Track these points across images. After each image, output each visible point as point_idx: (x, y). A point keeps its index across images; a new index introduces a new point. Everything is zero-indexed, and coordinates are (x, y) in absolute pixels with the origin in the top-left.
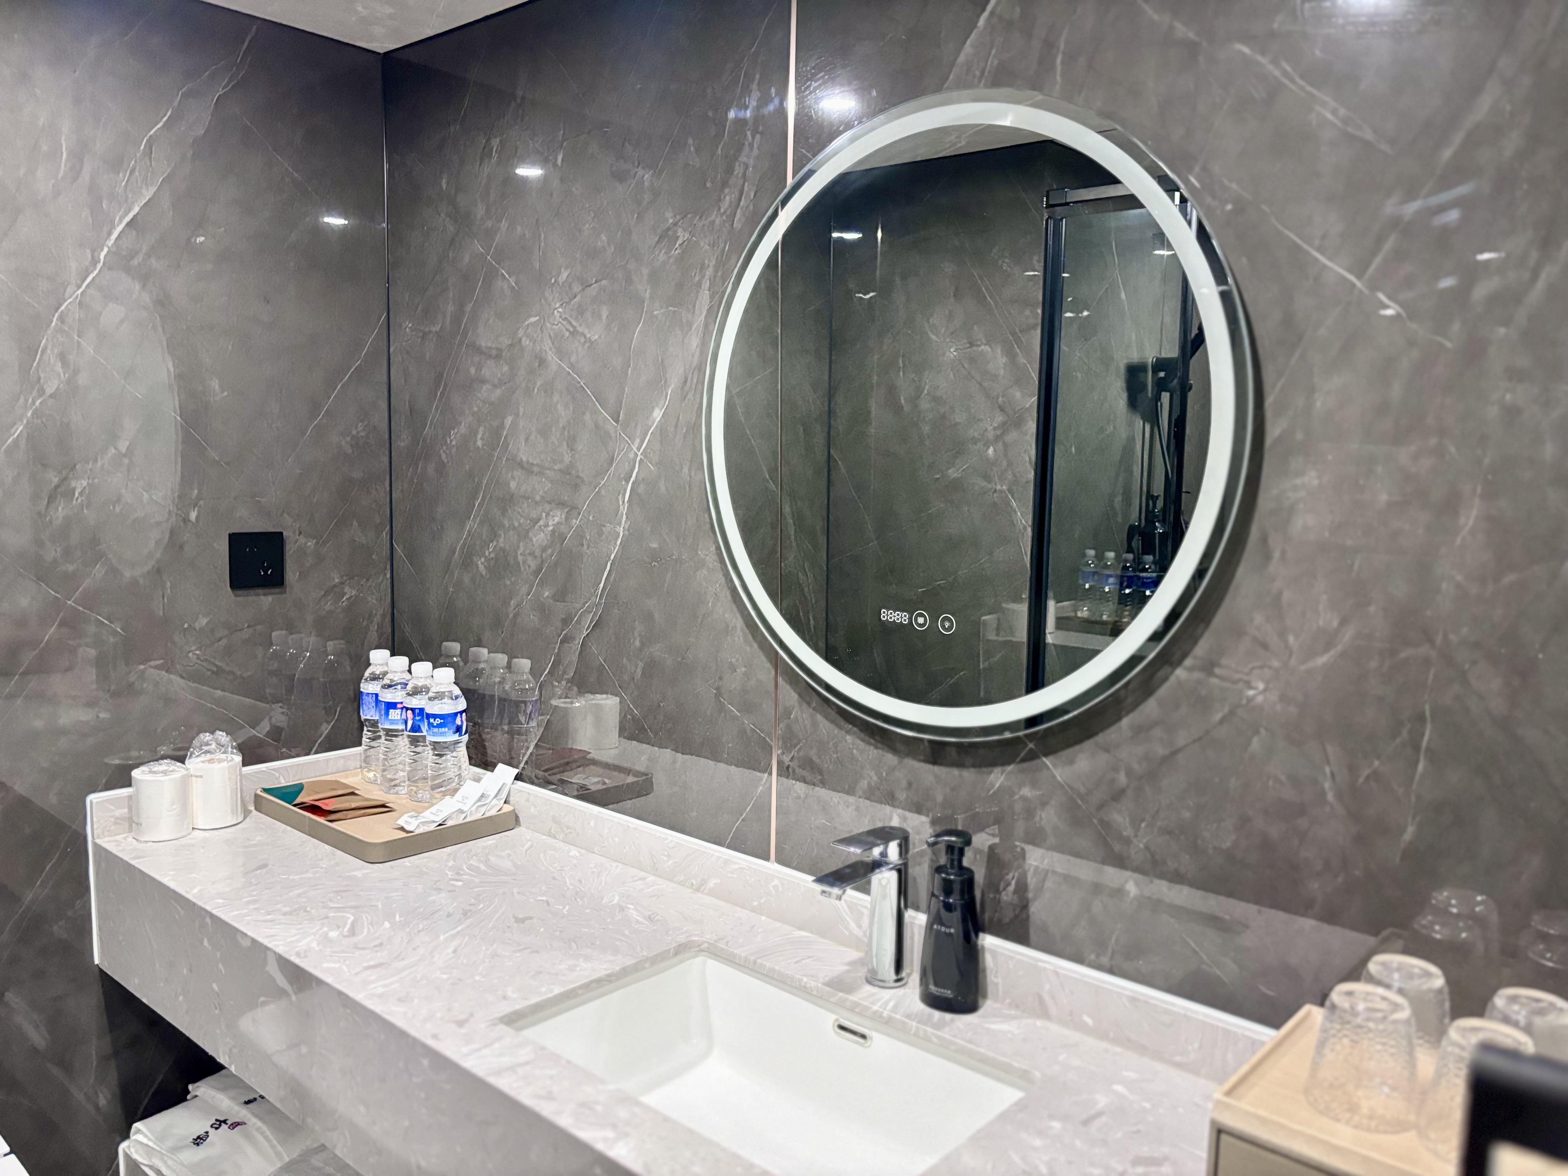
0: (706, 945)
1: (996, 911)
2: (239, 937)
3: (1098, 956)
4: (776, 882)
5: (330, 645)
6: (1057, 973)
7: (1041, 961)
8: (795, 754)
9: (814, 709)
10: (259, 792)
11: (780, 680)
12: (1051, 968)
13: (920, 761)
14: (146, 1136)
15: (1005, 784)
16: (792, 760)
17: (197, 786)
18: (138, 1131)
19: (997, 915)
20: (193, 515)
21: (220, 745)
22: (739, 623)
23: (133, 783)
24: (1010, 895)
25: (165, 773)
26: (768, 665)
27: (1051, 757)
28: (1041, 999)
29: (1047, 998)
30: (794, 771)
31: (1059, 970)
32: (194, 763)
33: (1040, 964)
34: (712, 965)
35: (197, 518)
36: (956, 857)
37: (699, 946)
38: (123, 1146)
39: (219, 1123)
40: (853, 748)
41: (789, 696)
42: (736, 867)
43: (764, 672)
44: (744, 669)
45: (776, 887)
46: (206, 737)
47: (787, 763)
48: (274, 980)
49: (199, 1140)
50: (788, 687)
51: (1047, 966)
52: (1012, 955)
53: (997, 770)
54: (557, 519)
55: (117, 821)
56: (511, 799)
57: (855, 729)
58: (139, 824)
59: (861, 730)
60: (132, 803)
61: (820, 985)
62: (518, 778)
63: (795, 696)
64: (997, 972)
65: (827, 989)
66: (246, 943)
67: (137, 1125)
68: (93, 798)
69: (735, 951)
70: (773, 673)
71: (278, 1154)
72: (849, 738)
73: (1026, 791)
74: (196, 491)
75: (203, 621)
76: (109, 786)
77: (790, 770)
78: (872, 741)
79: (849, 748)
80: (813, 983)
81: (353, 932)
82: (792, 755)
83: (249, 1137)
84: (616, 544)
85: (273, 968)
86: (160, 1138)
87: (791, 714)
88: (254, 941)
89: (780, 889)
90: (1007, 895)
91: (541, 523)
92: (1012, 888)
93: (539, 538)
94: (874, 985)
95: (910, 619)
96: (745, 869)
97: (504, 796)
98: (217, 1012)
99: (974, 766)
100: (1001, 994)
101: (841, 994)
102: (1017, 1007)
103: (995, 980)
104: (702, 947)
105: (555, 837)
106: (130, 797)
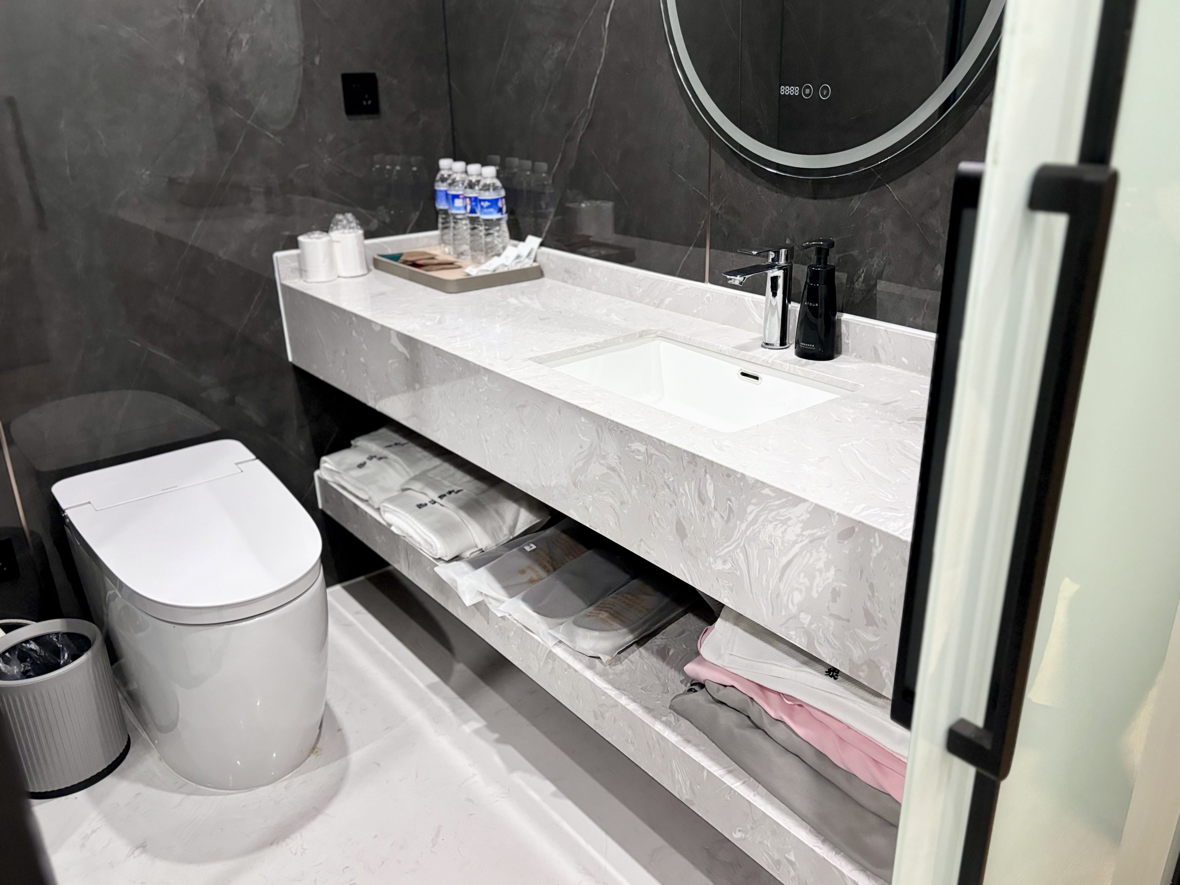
0: (660, 332)
1: (851, 296)
2: (373, 325)
3: (915, 318)
4: (708, 295)
5: (413, 159)
6: (886, 331)
7: (878, 325)
8: (723, 205)
9: (736, 170)
10: (376, 257)
11: (713, 151)
12: (883, 329)
13: (806, 198)
14: (329, 464)
15: (861, 207)
16: (720, 209)
17: (337, 247)
18: (325, 462)
19: (851, 298)
20: (317, 60)
21: (349, 222)
22: (685, 111)
23: (300, 245)
24: (860, 284)
25: (318, 238)
26: (705, 141)
27: (891, 184)
28: (875, 350)
29: (879, 348)
30: (721, 217)
31: (887, 330)
32: (335, 234)
33: (876, 327)
34: (664, 345)
35: (320, 62)
36: (823, 256)
37: (656, 333)
38: (317, 473)
39: (371, 458)
40: (761, 195)
41: (719, 162)
42: (683, 288)
43: (702, 145)
44: (688, 146)
45: (708, 298)
46: (339, 217)
47: (717, 212)
48: (395, 348)
49: (361, 466)
50: (718, 155)
51: (881, 328)
52: (858, 323)
53: (856, 197)
54: (559, 48)
55: (293, 270)
56: (538, 259)
57: (763, 181)
58: (306, 271)
59: (767, 181)
60: (300, 259)
61: (730, 348)
62: (542, 245)
63: (722, 161)
64: (848, 336)
65: (735, 350)
66: (377, 329)
67: (324, 458)
68: (278, 255)
69: (678, 334)
70: (708, 146)
71: (407, 472)
72: (758, 188)
73: (874, 210)
74: (317, 42)
75: (330, 138)
76: (285, 248)
77: (720, 216)
78: (774, 188)
79: (759, 195)
80: (726, 347)
81: (440, 322)
82: (720, 205)
83: (389, 464)
84: (600, 61)
85: (395, 341)
86: (338, 464)
87: (720, 175)
88: (382, 326)
89: (711, 299)
90: (858, 284)
91: (549, 52)
92: (861, 279)
93: (548, 65)
94: (766, 348)
95: (800, 91)
96: (688, 288)
97: (533, 256)
98: (365, 375)
99: (840, 197)
100: (850, 350)
101: (743, 352)
102: (860, 357)
103: (847, 341)
104: (658, 333)
105: (566, 282)
106: (299, 255)
